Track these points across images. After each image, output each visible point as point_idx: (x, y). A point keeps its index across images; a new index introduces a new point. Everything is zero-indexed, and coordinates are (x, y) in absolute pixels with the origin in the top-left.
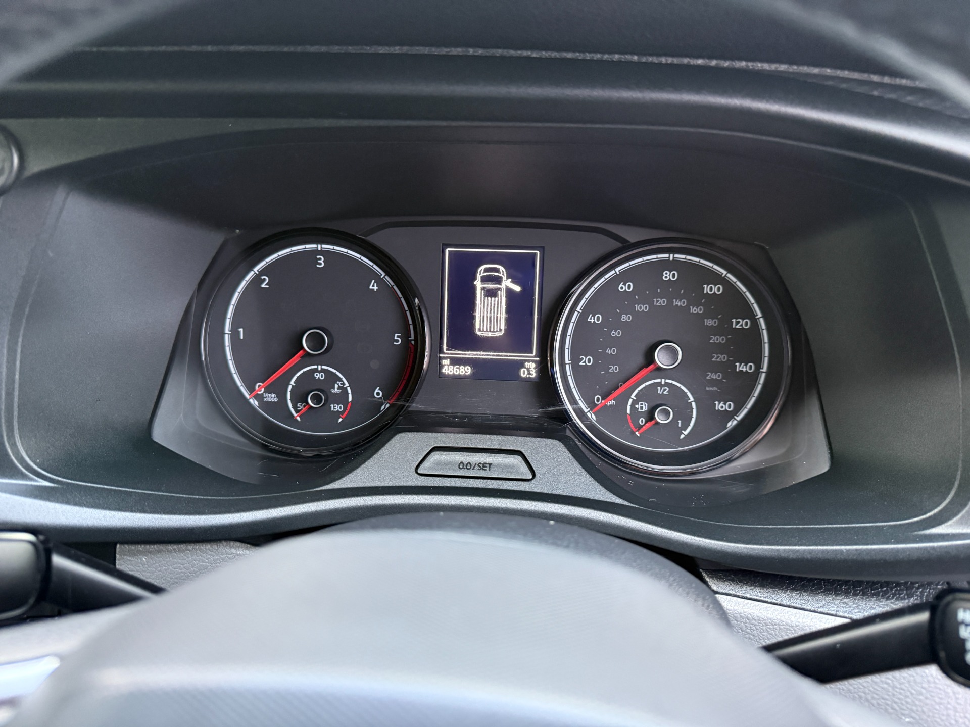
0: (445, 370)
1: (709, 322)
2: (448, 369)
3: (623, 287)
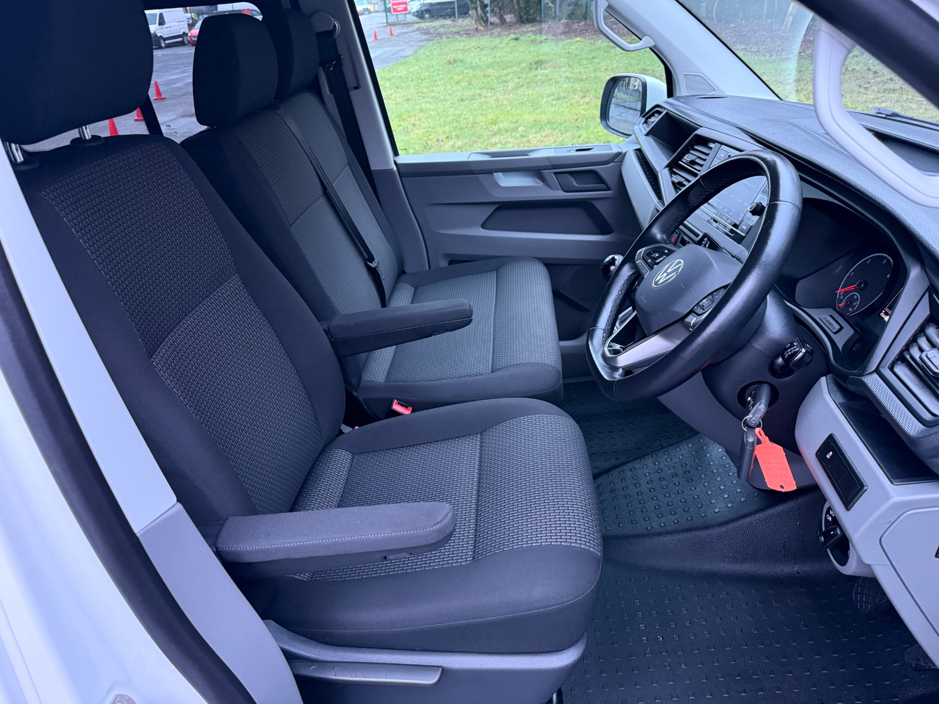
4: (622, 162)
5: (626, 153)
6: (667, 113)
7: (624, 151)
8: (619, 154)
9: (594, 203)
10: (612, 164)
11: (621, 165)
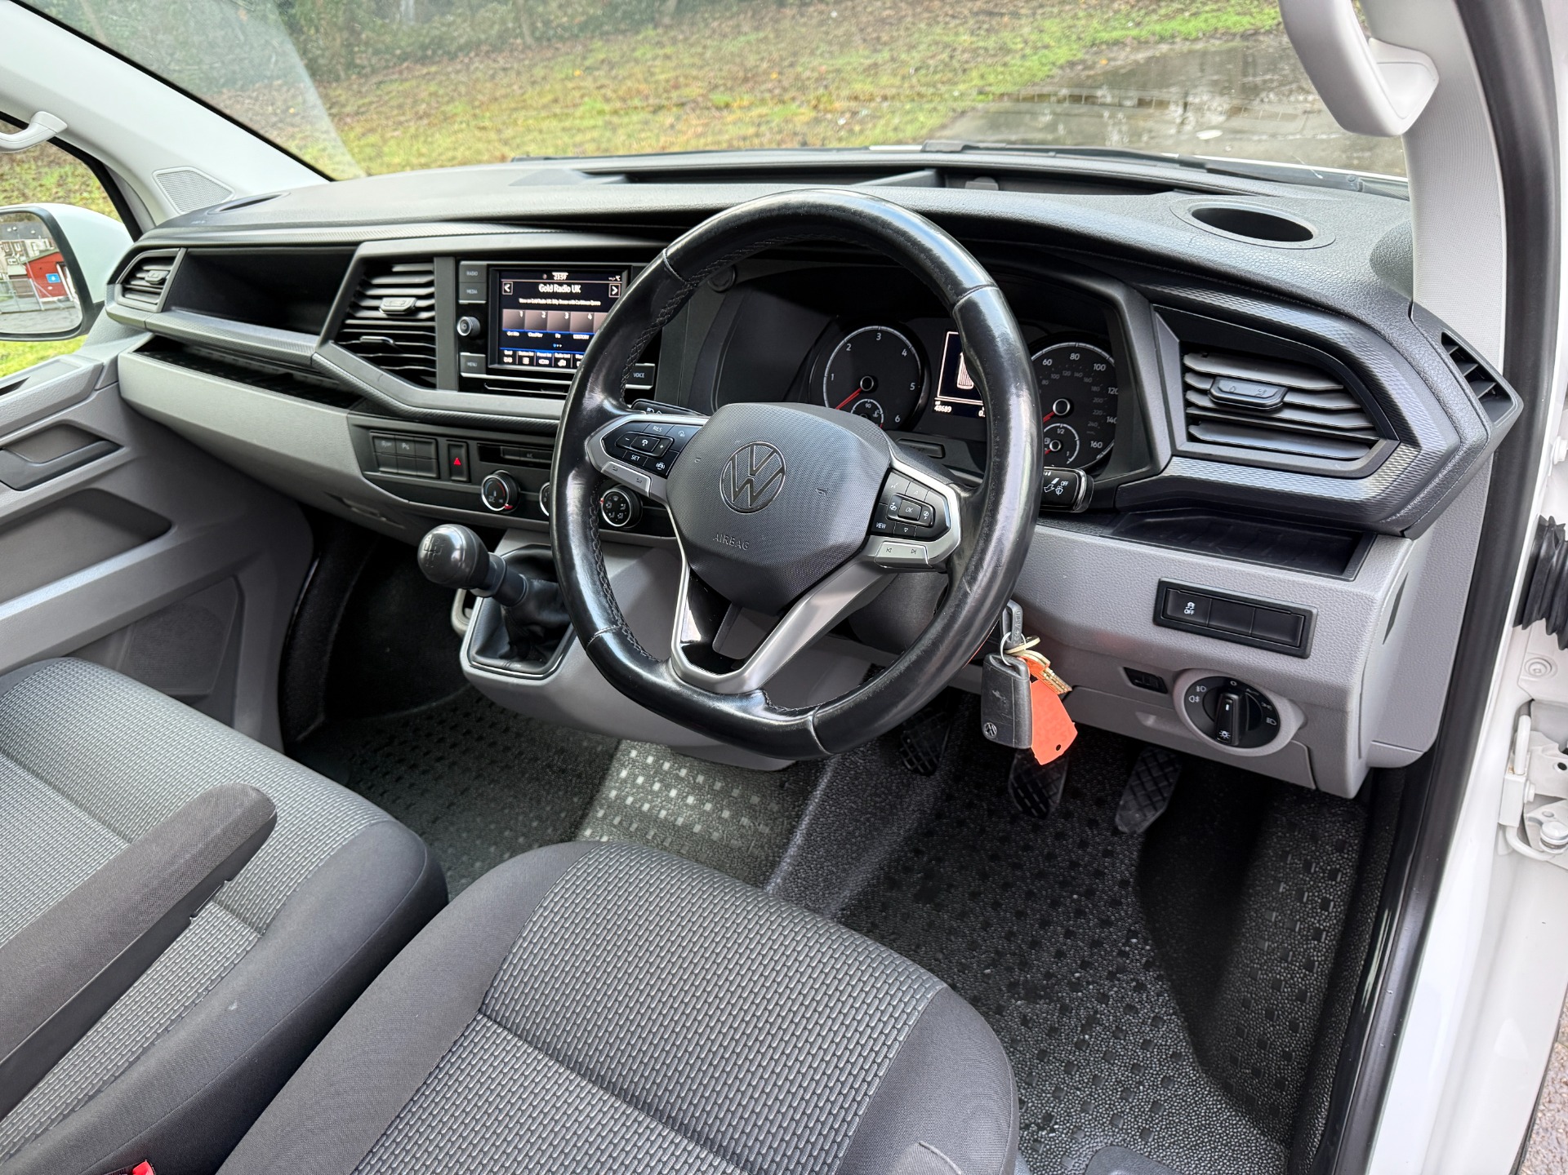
0: (937, 408)
1: (1095, 389)
2: (939, 408)
3: (1046, 362)
4: (117, 381)
5: (115, 362)
6: (187, 256)
7: (106, 360)
8: (99, 369)
9: (102, 485)
10: (94, 395)
11: (118, 387)
